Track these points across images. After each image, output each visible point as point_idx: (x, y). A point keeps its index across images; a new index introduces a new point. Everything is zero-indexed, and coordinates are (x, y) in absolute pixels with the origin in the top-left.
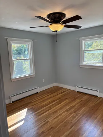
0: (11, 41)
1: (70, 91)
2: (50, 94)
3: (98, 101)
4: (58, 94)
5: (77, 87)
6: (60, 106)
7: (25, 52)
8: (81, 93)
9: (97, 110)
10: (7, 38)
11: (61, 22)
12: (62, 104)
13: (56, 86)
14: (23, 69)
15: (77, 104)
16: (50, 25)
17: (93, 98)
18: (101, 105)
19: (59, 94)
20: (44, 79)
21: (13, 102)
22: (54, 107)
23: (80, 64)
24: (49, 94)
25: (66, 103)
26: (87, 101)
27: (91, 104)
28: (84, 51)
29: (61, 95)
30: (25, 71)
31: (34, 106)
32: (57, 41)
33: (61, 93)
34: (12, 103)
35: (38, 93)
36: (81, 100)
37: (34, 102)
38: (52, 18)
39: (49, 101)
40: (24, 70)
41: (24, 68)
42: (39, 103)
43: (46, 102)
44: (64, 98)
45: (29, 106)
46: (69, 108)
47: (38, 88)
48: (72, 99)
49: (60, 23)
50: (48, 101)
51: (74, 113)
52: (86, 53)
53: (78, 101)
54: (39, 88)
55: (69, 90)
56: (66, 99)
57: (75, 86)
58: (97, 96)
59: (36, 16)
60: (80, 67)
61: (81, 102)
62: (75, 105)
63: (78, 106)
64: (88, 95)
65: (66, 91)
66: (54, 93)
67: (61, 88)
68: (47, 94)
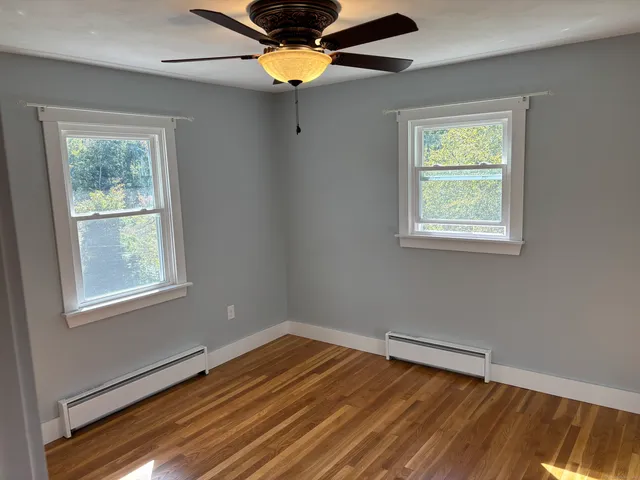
0: (59, 123)
1: (356, 359)
2: (264, 377)
3: (489, 403)
4: (302, 378)
5: (391, 337)
6: (317, 436)
7: (132, 167)
8: (408, 364)
9: (486, 447)
10: (39, 106)
11: (317, 42)
12: (325, 430)
13: (288, 337)
14: (123, 250)
15: (394, 423)
16: (265, 51)
17: (463, 388)
18: (501, 421)
19: (308, 375)
20: (231, 308)
21: (75, 432)
22: (289, 444)
23: (402, 233)
24: (259, 379)
25: (343, 423)
26: (441, 406)
27: (458, 421)
28: (417, 170)
29: (317, 378)
30: (133, 259)
31: (189, 445)
32: (299, 130)
33: (319, 370)
34: (69, 435)
35: (202, 374)
36: (412, 400)
37: (185, 424)
38: (272, 21)
39: (263, 414)
40: (127, 255)
41: (125, 244)
42: (214, 430)
43: (247, 422)
44: (332, 396)
45: (161, 446)
46: (357, 448)
47: (202, 351)
48: (371, 400)
49: (314, 46)
50: (256, 417)
51: (385, 471)
52: (426, 179)
53: (398, 405)
54: (210, 349)
55: (353, 351)
56: (341, 400)
57: (380, 334)
58: (480, 380)
59: (197, 11)
60: (403, 244)
61: (412, 414)
62: (384, 427)
63: (400, 434)
64: (440, 374)
65: (339, 361)
66: (284, 370)
67: (314, 346)
68: (247, 377)
